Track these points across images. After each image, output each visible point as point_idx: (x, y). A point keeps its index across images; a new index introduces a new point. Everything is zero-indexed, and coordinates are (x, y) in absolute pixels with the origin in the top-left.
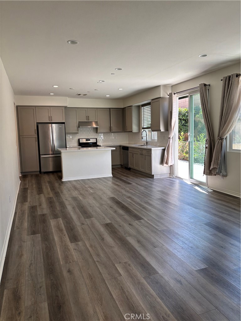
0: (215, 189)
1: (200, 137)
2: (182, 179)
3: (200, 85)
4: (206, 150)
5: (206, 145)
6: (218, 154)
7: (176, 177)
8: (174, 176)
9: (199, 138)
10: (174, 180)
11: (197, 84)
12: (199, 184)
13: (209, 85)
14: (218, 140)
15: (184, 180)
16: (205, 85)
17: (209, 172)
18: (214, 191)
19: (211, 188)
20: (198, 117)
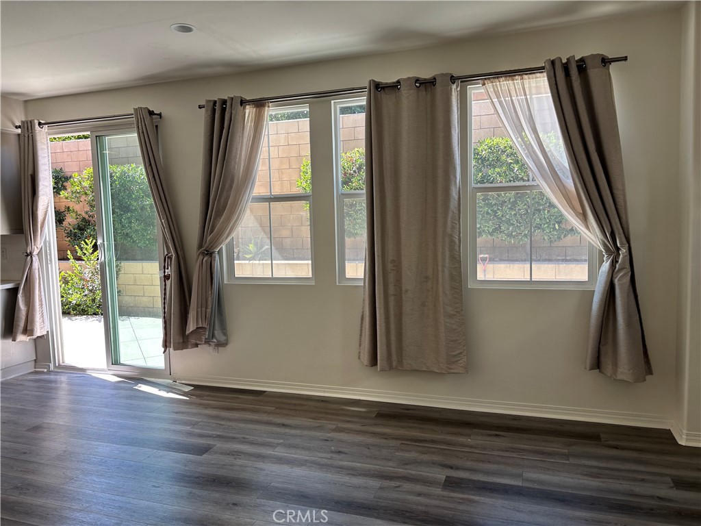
0: (199, 381)
1: (81, 249)
2: (83, 370)
3: (136, 110)
4: (165, 285)
5: (165, 272)
6: (204, 291)
7: (60, 367)
8: (52, 366)
9: (79, 251)
10: (52, 377)
11: (127, 106)
12: (143, 375)
13: (160, 115)
14: (201, 257)
15: (89, 372)
16: (151, 113)
17: (181, 341)
18: (197, 387)
19: (183, 382)
20: (67, 198)
